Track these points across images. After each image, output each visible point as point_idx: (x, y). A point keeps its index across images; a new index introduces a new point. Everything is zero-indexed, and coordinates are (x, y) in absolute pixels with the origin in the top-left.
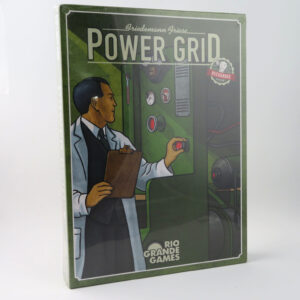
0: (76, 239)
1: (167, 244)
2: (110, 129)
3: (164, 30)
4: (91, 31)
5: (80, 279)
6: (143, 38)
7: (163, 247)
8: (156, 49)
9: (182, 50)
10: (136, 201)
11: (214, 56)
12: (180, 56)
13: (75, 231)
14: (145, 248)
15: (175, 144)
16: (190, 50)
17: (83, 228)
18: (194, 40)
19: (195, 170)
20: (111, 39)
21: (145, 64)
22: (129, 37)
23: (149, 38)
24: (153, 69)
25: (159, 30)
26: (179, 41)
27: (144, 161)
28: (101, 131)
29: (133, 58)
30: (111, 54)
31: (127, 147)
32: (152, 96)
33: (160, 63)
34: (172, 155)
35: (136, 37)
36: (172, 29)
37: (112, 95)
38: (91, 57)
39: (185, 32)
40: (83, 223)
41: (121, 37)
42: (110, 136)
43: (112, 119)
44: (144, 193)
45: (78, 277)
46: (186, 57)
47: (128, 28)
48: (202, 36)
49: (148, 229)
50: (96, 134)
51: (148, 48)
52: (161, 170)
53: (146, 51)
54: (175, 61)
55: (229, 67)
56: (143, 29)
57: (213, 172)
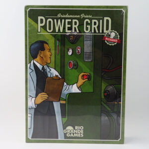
0: (29, 119)
2: (48, 67)
3: (79, 16)
4: (40, 18)
5: (30, 139)
6: (67, 21)
8: (74, 26)
9: (89, 27)
10: (61, 104)
12: (87, 29)
13: (29, 115)
14: (64, 128)
15: (83, 76)
16: (93, 26)
17: (33, 114)
18: (96, 21)
19: (94, 91)
20: (50, 22)
21: (68, 34)
22: (59, 20)
23: (70, 20)
24: (72, 37)
25: (76, 16)
26: (87, 22)
27: (65, 84)
28: (43, 67)
29: (61, 31)
30: (50, 29)
31: (57, 76)
32: (71, 51)
33: (75, 34)
34: (81, 81)
35: (63, 20)
36: (83, 16)
37: (50, 49)
38: (39, 31)
39: (91, 17)
40: (33, 111)
41: (55, 20)
42: (48, 70)
43: (49, 62)
44: (65, 100)
46: (91, 30)
47: (59, 15)
48: (100, 19)
49: (66, 119)
50: (41, 69)
51: (70, 26)
52: (75, 89)
53: (68, 27)
54: (84, 32)
56: (67, 16)
57: (105, 92)
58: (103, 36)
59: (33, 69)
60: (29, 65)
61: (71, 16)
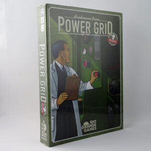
1: (91, 122)
3: (90, 19)
4: (60, 17)
5: (54, 142)
6: (81, 22)
7: (90, 123)
8: (87, 28)
9: (97, 28)
10: (78, 102)
11: (110, 32)
12: (96, 31)
13: (52, 117)
14: (82, 125)
15: (94, 73)
16: (101, 28)
17: (56, 116)
18: (102, 24)
19: (102, 86)
20: (68, 22)
21: (82, 35)
22: (76, 21)
23: (84, 22)
24: (85, 37)
25: (88, 19)
26: (96, 24)
27: (81, 82)
29: (77, 31)
30: (68, 29)
31: (74, 75)
32: (85, 50)
33: (88, 35)
34: (93, 79)
35: (79, 22)
36: (93, 19)
37: (69, 49)
38: (59, 30)
39: (98, 20)
40: (55, 113)
41: (73, 21)
42: (68, 69)
43: (68, 61)
44: (81, 97)
45: (53, 141)
46: (99, 32)
47: (76, 17)
48: (105, 22)
49: (83, 115)
51: (84, 27)
54: (94, 34)
55: (116, 37)
56: (82, 18)
57: (110, 86)
58: (107, 37)
59: (55, 69)
60: (51, 66)
61: (85, 18)
